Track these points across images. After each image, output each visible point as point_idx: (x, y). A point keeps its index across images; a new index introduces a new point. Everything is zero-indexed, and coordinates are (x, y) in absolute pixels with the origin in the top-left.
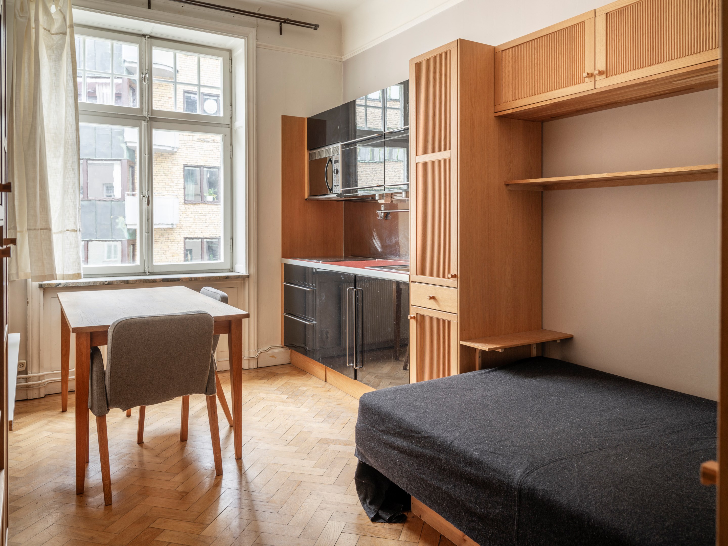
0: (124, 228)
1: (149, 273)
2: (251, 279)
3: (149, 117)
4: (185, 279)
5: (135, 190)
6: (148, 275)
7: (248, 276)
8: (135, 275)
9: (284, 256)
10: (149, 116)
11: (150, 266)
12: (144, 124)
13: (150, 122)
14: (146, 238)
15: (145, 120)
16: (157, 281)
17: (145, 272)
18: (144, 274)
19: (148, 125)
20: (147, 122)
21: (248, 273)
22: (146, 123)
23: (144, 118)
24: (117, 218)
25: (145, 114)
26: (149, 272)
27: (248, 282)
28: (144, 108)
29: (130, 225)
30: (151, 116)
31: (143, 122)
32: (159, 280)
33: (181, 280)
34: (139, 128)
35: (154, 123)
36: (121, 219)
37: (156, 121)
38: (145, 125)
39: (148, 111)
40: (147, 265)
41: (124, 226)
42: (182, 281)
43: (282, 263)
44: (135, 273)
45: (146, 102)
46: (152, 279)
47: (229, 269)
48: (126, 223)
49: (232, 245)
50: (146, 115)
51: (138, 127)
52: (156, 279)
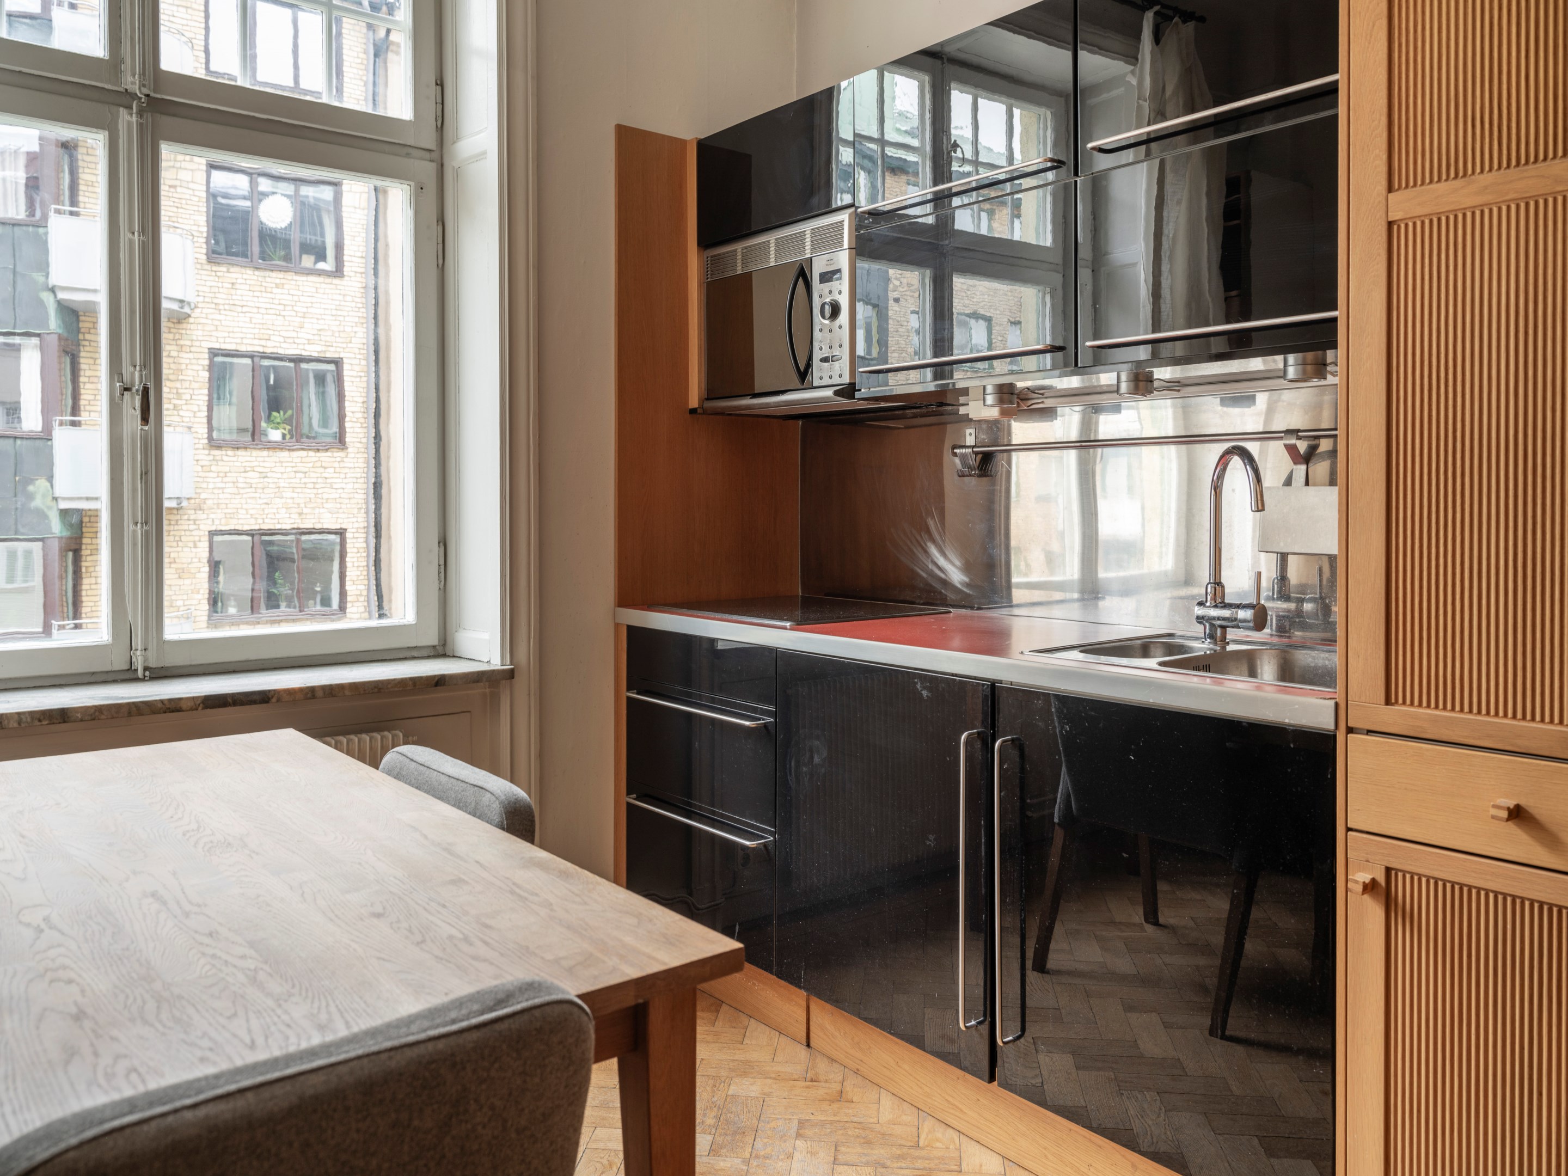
0: (50, 508)
1: (147, 673)
2: (520, 682)
3: (148, 96)
4: (290, 692)
5: (79, 410)
6: (143, 680)
7: (510, 675)
8: (92, 679)
9: (626, 599)
10: (145, 91)
11: (150, 648)
12: (127, 119)
13: (148, 116)
14: (135, 544)
15: (129, 107)
16: (184, 706)
17: (131, 669)
18: (129, 676)
19: (141, 126)
20: (140, 113)
21: (508, 662)
22: (134, 118)
23: (125, 98)
24: (31, 481)
25: (131, 82)
26: (146, 669)
27: (508, 692)
28: (128, 60)
29: (64, 499)
30: (155, 92)
31: (123, 112)
32: (190, 704)
33: (274, 700)
34: (107, 133)
35: (165, 121)
36: (42, 483)
37: (174, 115)
38: (129, 124)
39: (144, 74)
40: (138, 643)
41: (49, 501)
42: (278, 700)
43: (617, 625)
44: (93, 673)
45: (132, 39)
46: (162, 701)
47: (434, 647)
48: (57, 494)
49: (442, 563)
50: (135, 89)
51: (103, 128)
52: (180, 699)
